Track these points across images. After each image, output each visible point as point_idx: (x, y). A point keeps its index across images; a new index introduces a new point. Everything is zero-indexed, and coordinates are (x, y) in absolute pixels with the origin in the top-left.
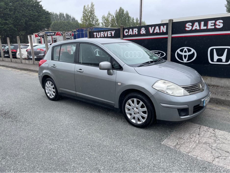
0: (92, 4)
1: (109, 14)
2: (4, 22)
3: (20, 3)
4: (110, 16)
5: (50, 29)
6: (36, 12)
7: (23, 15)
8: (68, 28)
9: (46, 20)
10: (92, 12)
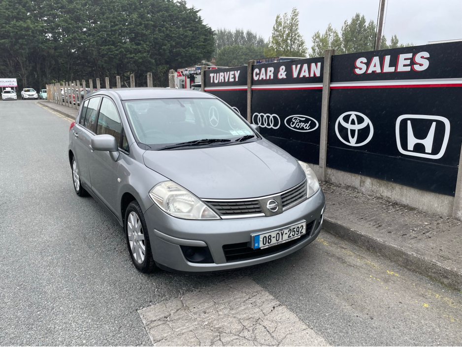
0: (295, 12)
1: (330, 29)
2: (134, 47)
3: (164, 14)
4: (332, 34)
5: (213, 61)
6: (190, 30)
7: (167, 35)
8: (247, 58)
9: (204, 45)
10: (293, 27)
